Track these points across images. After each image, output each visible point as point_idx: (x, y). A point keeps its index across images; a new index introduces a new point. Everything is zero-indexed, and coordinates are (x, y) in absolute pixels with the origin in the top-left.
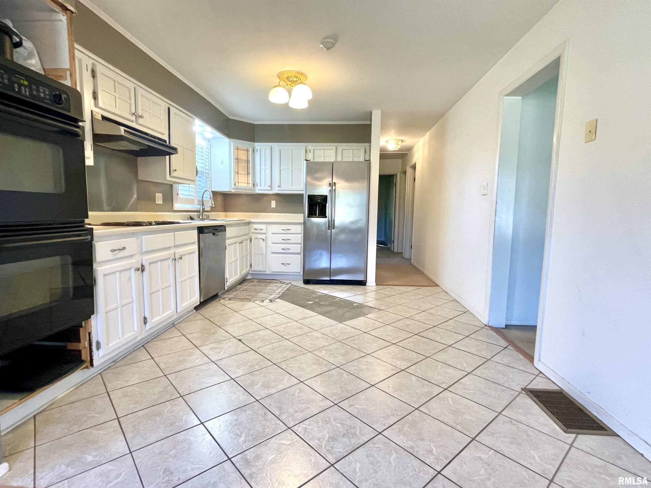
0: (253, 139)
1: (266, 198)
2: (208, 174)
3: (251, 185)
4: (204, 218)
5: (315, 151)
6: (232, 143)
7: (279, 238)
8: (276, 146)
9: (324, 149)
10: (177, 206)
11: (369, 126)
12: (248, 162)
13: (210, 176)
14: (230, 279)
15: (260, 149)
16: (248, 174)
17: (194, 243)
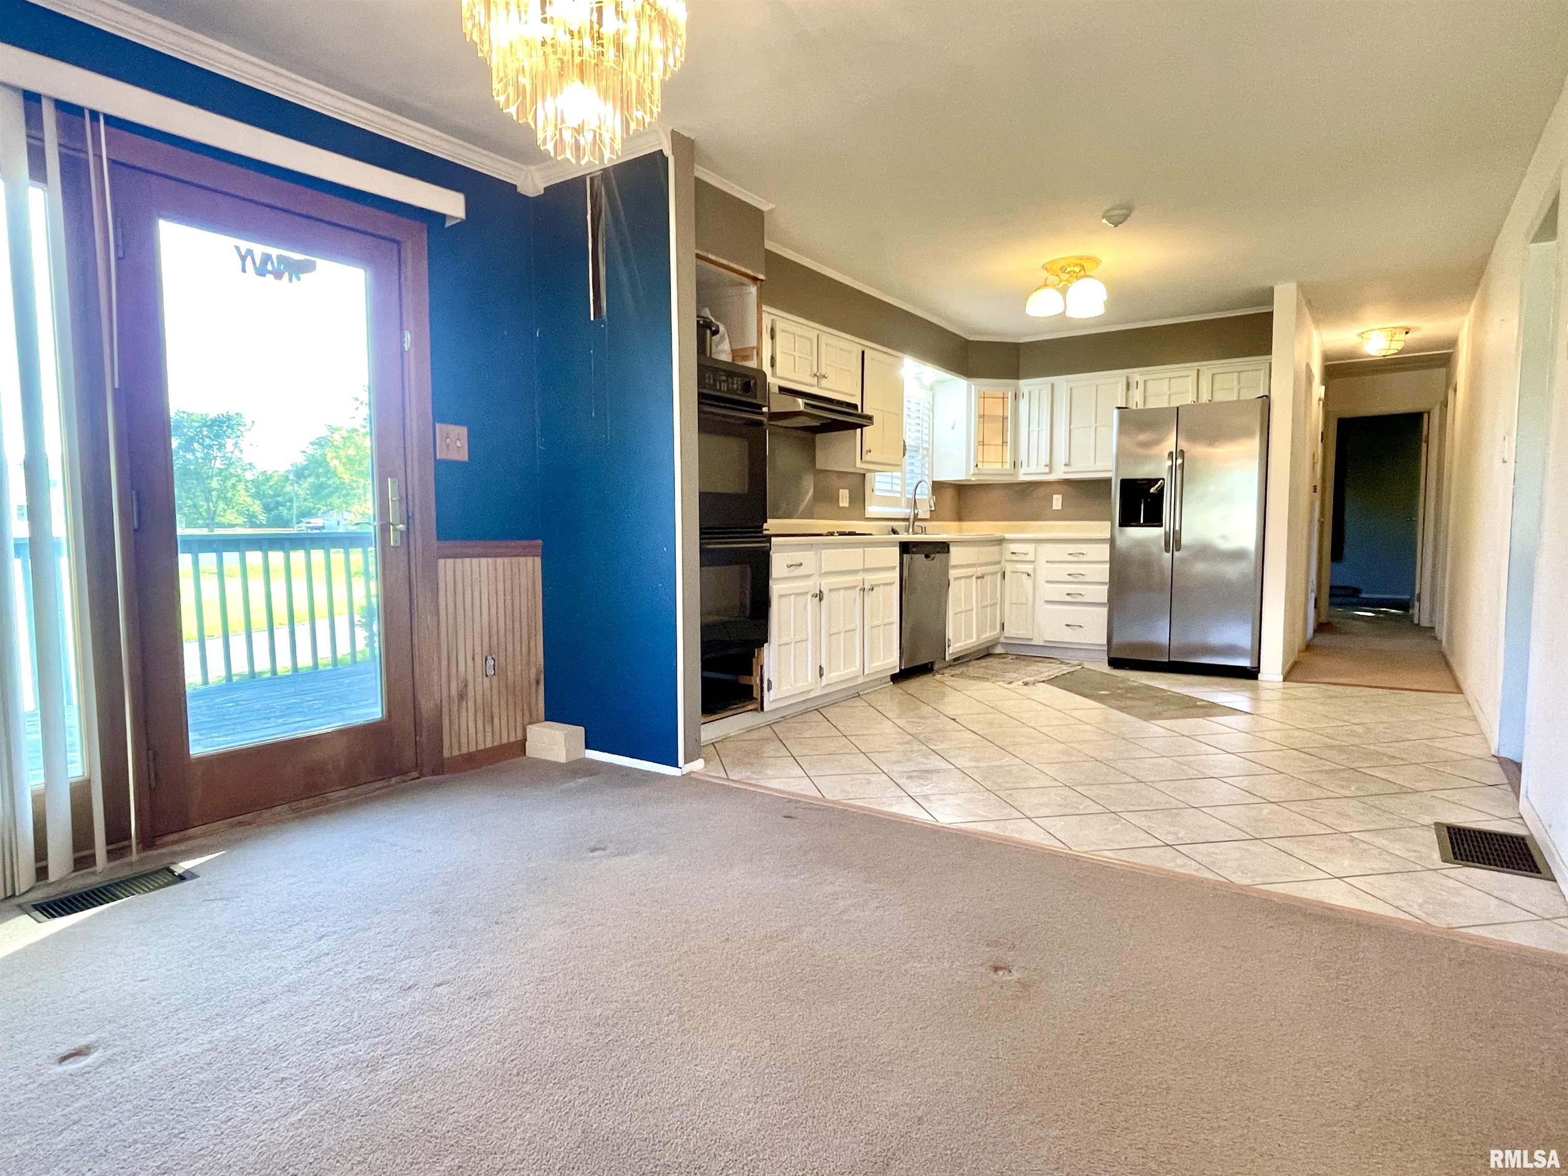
0: (1015, 373)
1: (1041, 491)
2: (927, 449)
3: (1008, 466)
4: (916, 531)
5: (1149, 384)
6: (973, 387)
7: (1061, 571)
8: (1063, 382)
9: (1170, 378)
10: (872, 510)
11: (1268, 317)
12: (1004, 418)
13: (930, 454)
14: (954, 643)
15: (1030, 393)
16: (1004, 443)
17: (894, 568)
